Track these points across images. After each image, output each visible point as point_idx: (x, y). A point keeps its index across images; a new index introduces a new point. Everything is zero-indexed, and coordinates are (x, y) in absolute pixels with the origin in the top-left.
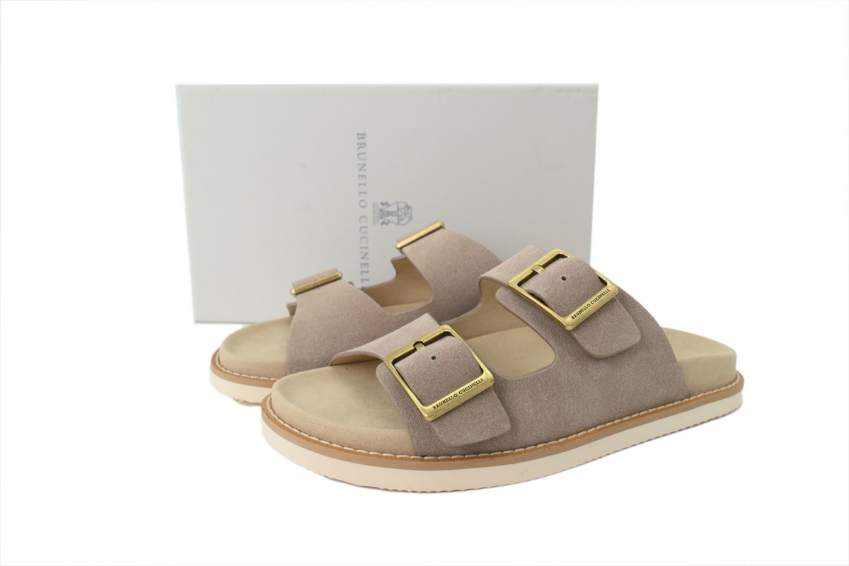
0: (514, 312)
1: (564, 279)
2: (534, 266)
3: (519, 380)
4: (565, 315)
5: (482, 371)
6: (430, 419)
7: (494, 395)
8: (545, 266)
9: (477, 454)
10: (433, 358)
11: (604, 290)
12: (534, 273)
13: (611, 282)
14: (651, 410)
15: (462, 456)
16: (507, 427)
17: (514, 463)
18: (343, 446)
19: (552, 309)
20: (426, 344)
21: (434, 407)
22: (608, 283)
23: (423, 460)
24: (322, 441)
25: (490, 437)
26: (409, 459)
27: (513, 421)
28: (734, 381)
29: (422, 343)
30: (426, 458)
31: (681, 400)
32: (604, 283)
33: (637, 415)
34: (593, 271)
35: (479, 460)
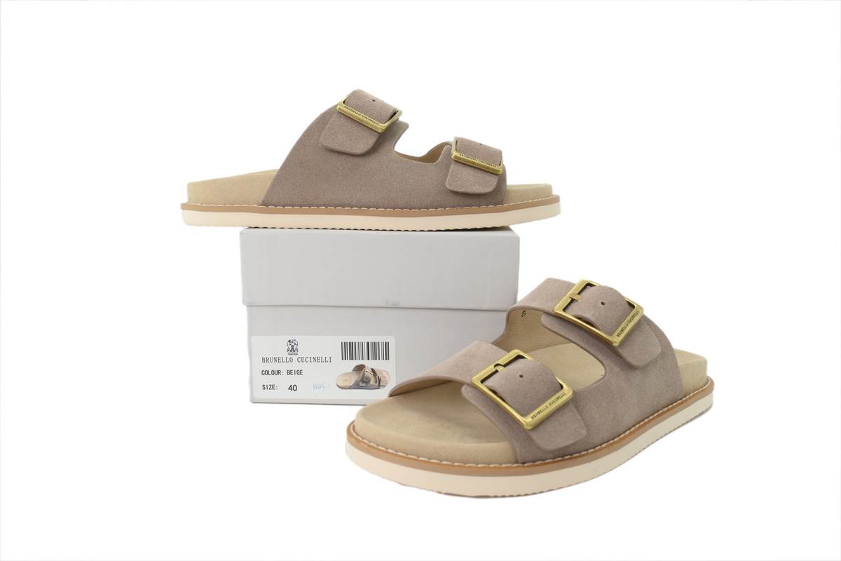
0: (563, 334)
1: (603, 304)
2: (572, 295)
3: (585, 391)
4: (611, 334)
5: (562, 387)
6: (529, 428)
7: (572, 406)
8: (579, 293)
9: (563, 457)
10: (521, 376)
11: (634, 311)
12: (573, 300)
13: (638, 305)
14: (665, 410)
15: (552, 460)
16: (584, 432)
17: (590, 462)
18: (453, 463)
19: (599, 329)
20: (505, 366)
21: (532, 418)
22: (636, 306)
23: (524, 467)
24: (432, 461)
25: (574, 441)
26: (512, 467)
27: (588, 426)
28: (706, 383)
29: (500, 365)
30: (525, 465)
31: (681, 399)
32: (633, 307)
33: (657, 414)
34: (623, 297)
35: (574, 460)
